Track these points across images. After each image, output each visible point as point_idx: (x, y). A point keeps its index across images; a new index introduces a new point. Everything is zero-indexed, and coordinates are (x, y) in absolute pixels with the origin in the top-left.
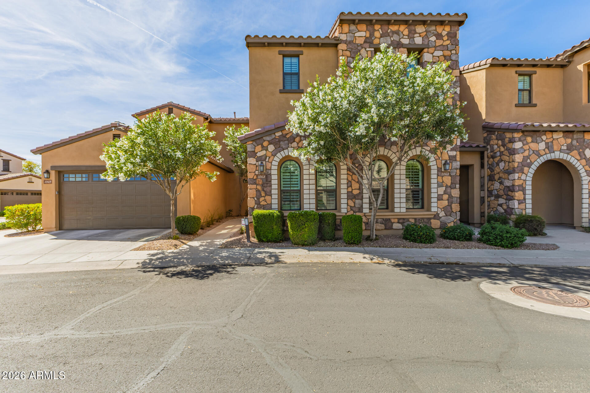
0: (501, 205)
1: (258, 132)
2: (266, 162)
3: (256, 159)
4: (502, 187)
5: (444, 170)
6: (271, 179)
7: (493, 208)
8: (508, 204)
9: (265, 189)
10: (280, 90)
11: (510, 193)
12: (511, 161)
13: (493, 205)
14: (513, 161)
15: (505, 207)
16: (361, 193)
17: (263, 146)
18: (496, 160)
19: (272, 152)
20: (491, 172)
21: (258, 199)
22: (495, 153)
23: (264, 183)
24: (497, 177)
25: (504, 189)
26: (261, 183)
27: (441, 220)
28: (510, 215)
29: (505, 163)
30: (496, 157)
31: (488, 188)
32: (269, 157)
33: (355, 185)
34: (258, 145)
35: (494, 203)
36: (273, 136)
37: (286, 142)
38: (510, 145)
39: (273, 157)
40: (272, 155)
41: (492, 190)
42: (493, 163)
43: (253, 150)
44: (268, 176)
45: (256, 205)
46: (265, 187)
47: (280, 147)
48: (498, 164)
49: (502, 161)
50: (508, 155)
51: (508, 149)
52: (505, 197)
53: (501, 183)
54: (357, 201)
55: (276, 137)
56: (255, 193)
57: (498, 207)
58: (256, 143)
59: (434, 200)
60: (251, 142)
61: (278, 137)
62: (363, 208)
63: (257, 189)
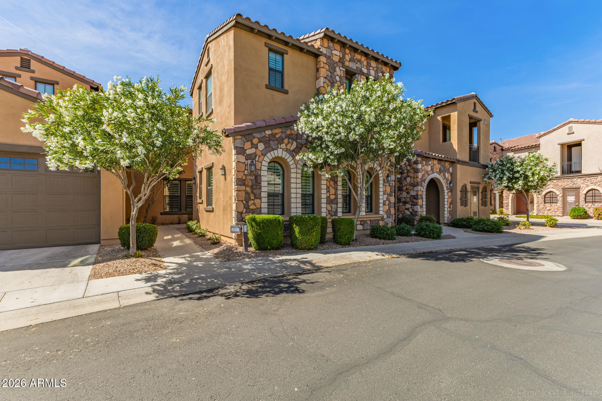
0: (408, 209)
1: (249, 127)
2: (256, 161)
3: (245, 156)
4: (409, 196)
5: (387, 181)
6: (261, 181)
7: (401, 212)
8: (413, 208)
9: (254, 191)
10: (266, 85)
11: (415, 200)
12: (415, 177)
13: (401, 209)
14: (417, 178)
15: (411, 210)
16: (336, 198)
17: (252, 144)
18: (405, 175)
19: (262, 151)
20: (400, 184)
21: (247, 202)
22: (403, 170)
23: (253, 185)
24: (404, 188)
25: (410, 197)
26: (250, 184)
27: (385, 221)
28: (415, 216)
29: (411, 179)
30: (404, 173)
31: (397, 196)
32: (259, 157)
33: (332, 191)
34: (247, 141)
35: (402, 207)
36: (264, 134)
37: (276, 142)
38: (414, 166)
39: (262, 156)
40: (262, 154)
41: (401, 198)
42: (402, 178)
43: (243, 146)
44: (258, 177)
45: (245, 210)
46: (254, 189)
47: (269, 147)
48: (405, 179)
49: (409, 176)
50: (413, 173)
51: (413, 168)
52: (411, 203)
53: (408, 193)
54: (334, 206)
55: (266, 135)
56: (244, 195)
57: (406, 210)
58: (246, 139)
59: (381, 205)
60: (240, 137)
61: (267, 136)
62: (337, 212)
63: (246, 191)
